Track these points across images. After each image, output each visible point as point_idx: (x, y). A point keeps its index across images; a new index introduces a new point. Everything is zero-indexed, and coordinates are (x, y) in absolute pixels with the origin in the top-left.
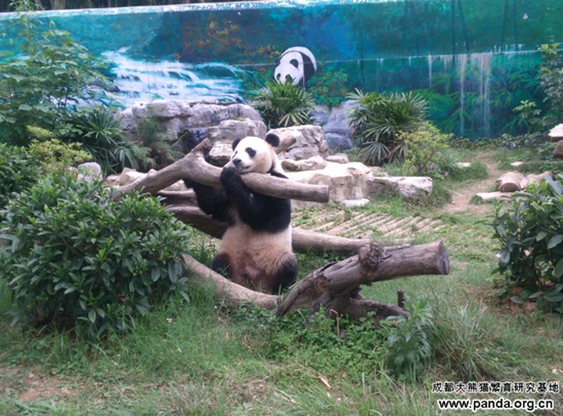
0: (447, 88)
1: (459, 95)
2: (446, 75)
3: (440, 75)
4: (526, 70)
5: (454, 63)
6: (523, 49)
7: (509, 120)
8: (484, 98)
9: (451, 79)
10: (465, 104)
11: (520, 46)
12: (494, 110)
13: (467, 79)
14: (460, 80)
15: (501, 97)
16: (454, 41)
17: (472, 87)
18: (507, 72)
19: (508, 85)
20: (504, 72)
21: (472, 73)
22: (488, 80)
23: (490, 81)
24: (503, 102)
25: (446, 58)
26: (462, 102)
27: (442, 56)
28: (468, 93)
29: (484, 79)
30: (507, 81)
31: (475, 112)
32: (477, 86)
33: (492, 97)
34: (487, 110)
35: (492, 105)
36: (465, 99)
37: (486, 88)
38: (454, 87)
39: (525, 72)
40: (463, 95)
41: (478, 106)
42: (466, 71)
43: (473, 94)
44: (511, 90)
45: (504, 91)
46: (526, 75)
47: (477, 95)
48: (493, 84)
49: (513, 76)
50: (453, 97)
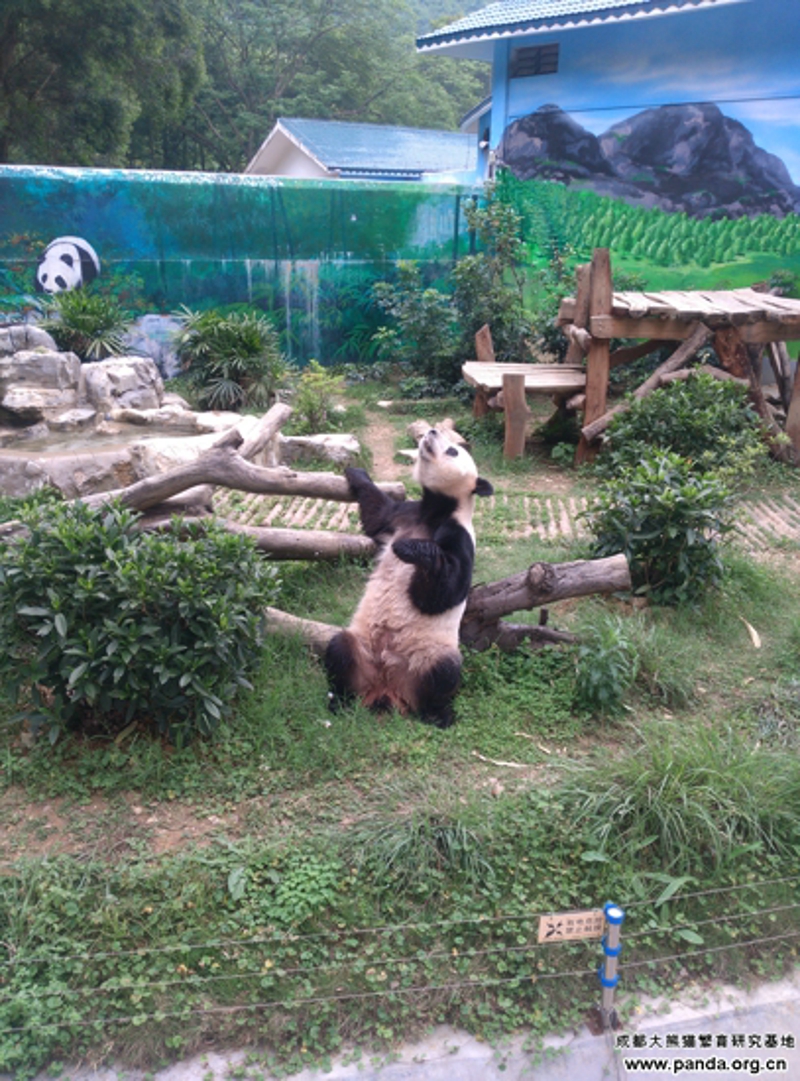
0: (270, 302)
1: (284, 313)
2: (269, 287)
3: (262, 285)
4: (357, 284)
5: (277, 271)
6: (353, 258)
7: (340, 345)
8: (312, 317)
9: (275, 291)
10: (292, 324)
11: (349, 254)
12: (323, 333)
13: (293, 292)
14: (283, 293)
15: (331, 317)
16: (275, 244)
17: (299, 304)
18: (336, 286)
19: (338, 302)
20: (333, 286)
21: (298, 286)
22: (316, 294)
23: (319, 297)
24: (334, 322)
25: (268, 264)
26: (288, 321)
27: (262, 262)
28: (295, 310)
29: (312, 293)
30: (337, 297)
31: (303, 335)
32: (304, 301)
33: (321, 316)
34: (317, 333)
35: (321, 326)
36: (292, 317)
37: (315, 305)
38: (278, 303)
39: (354, 287)
40: (288, 313)
41: (306, 327)
42: (291, 282)
43: (300, 312)
44: (340, 308)
45: (334, 309)
46: (356, 291)
47: (305, 313)
48: (322, 300)
49: (343, 291)
50: (277, 315)
